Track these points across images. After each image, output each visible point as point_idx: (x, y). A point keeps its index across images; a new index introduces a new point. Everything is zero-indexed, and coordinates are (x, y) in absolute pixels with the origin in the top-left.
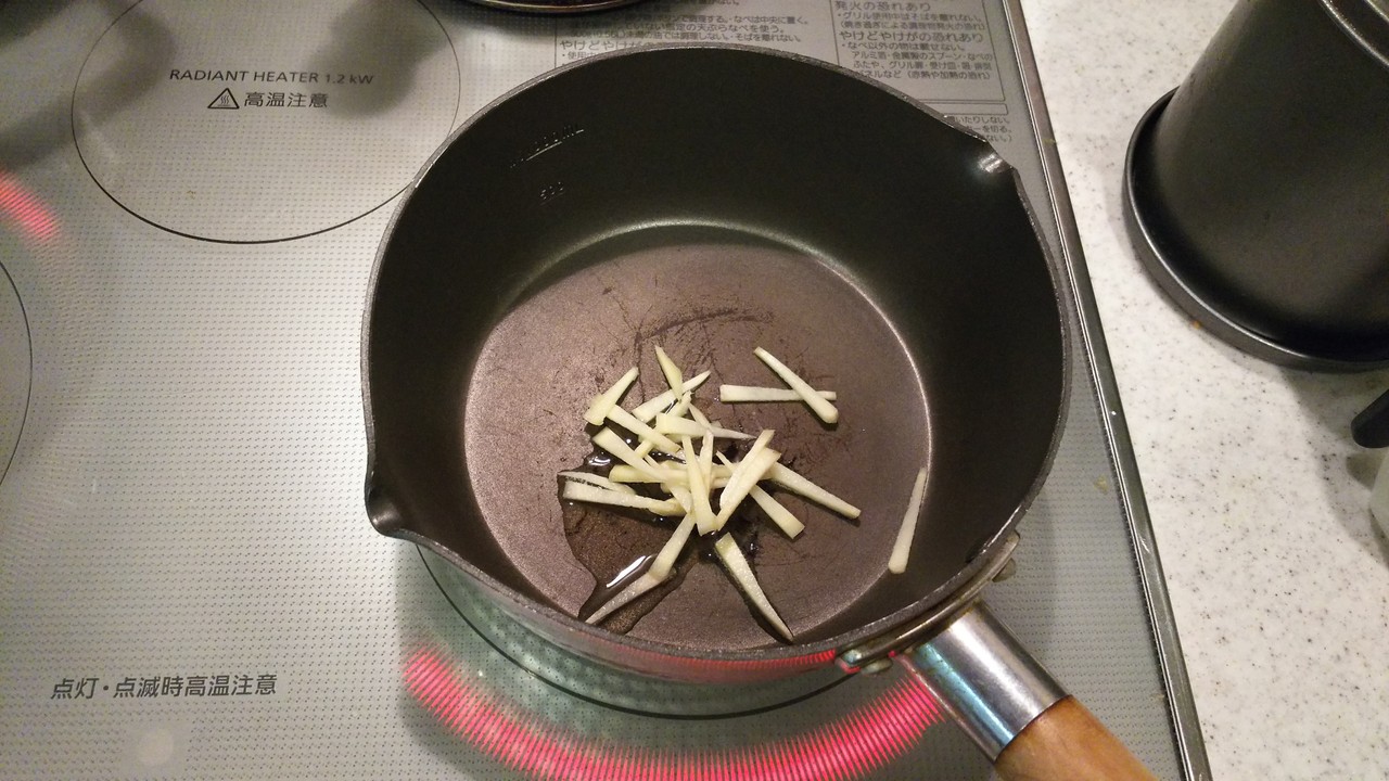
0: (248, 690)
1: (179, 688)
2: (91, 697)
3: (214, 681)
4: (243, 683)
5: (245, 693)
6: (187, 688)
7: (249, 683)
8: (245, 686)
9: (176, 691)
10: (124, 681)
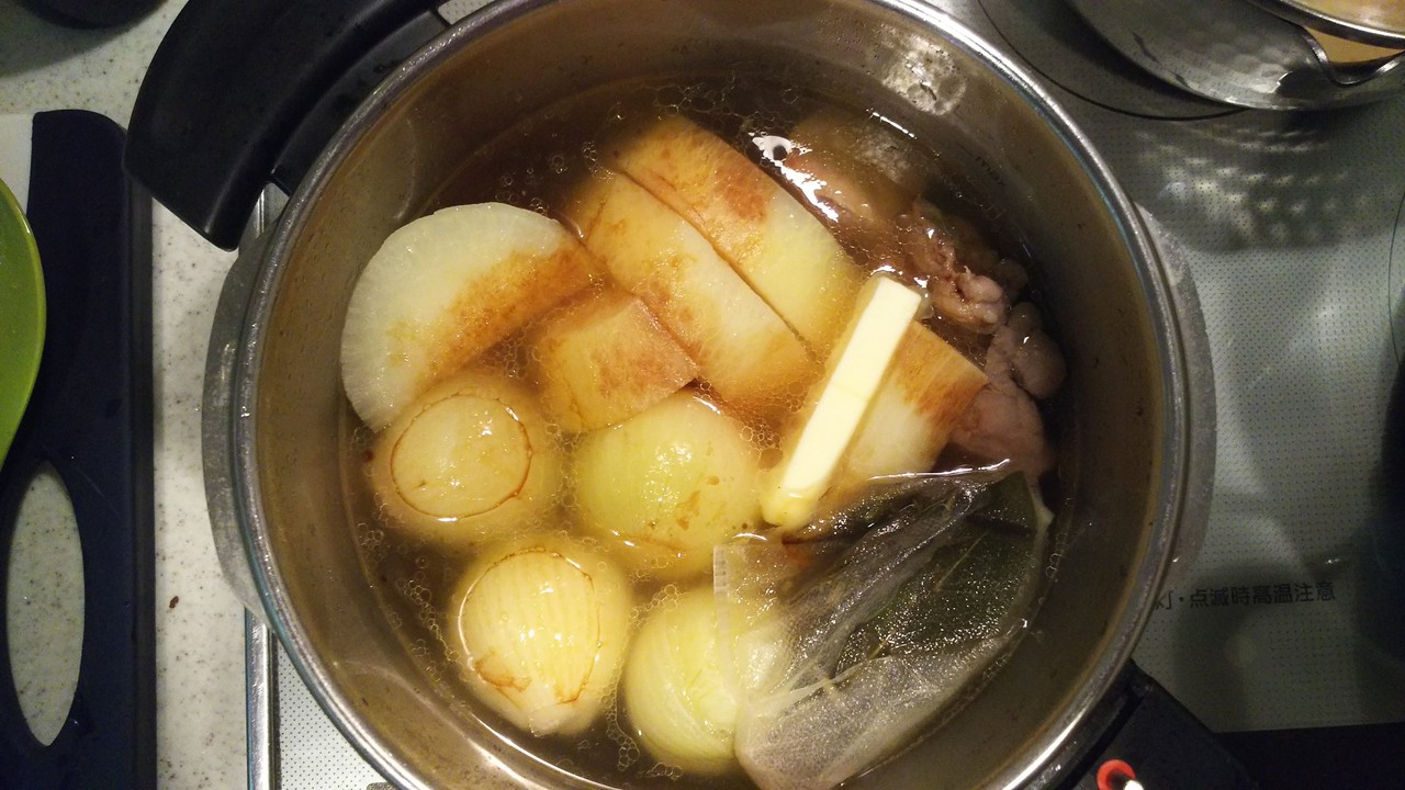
0: (1310, 597)
1: (1248, 597)
2: (1169, 608)
3: (1277, 589)
4: (1304, 591)
5: (1307, 600)
6: (1255, 598)
7: (1309, 590)
8: (1307, 593)
9: (1245, 600)
10: (1195, 592)
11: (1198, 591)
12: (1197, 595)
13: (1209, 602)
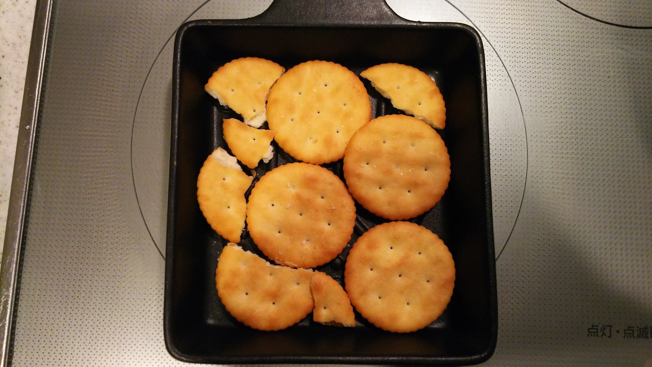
2: (610, 337)
10: (627, 328)
11: (629, 327)
12: (628, 330)
13: (636, 335)
